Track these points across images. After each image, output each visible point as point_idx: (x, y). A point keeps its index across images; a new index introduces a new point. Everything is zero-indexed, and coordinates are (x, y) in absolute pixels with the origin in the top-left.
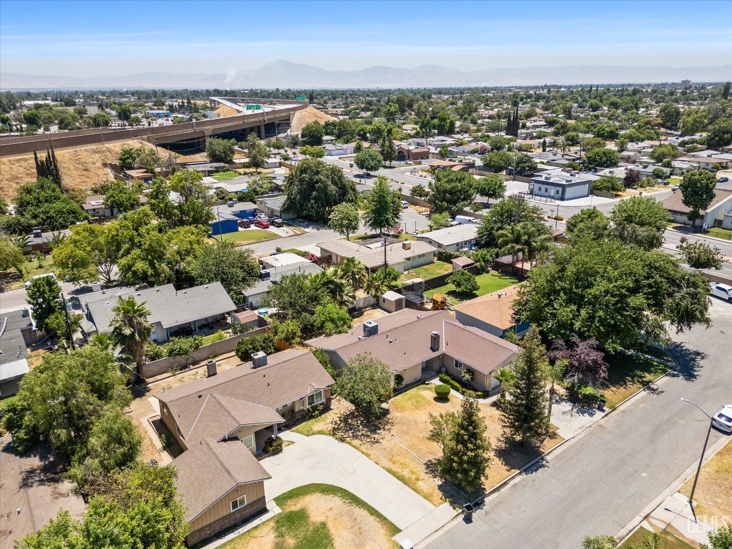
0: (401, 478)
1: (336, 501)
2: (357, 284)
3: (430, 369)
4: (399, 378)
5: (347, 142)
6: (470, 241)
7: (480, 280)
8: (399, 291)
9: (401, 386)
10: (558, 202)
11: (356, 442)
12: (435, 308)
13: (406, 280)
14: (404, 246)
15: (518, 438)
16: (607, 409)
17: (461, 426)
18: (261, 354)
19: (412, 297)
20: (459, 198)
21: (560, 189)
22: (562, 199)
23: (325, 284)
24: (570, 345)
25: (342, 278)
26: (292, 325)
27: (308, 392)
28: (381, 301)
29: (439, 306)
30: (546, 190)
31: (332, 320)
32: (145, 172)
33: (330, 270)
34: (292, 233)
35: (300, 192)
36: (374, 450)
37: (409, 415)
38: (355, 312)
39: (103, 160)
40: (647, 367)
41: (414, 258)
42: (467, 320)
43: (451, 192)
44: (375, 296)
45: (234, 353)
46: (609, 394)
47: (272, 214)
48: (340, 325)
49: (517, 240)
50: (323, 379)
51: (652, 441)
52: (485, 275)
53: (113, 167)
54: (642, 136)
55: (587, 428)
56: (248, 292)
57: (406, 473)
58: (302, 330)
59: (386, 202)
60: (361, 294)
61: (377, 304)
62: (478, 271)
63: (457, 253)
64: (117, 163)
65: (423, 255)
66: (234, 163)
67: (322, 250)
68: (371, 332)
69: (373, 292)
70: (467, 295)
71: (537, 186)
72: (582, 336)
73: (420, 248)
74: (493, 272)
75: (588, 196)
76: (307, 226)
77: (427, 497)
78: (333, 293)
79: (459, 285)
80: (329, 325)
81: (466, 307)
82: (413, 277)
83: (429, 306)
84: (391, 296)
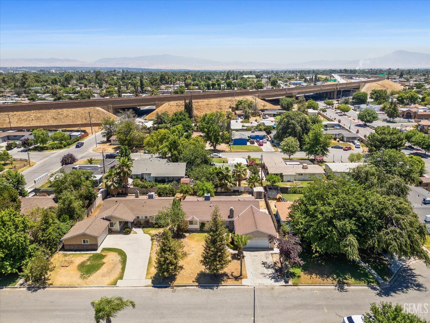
1: (118, 259)
2: (238, 178)
11: (156, 243)
16: (289, 283)
34: (270, 150)
38: (237, 193)
39: (231, 105)
51: (287, 308)
53: (233, 109)
55: (264, 286)
64: (234, 106)
68: (206, 198)
73: (313, 170)
77: (148, 274)
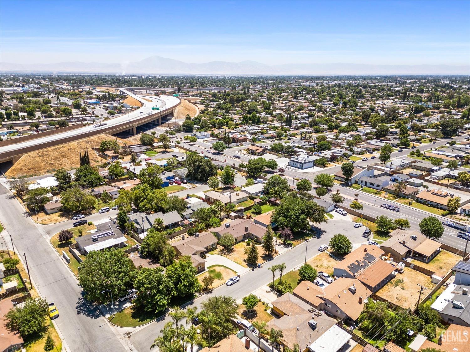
0: (237, 263)
1: (222, 268)
2: (221, 210)
3: (245, 237)
4: (236, 240)
5: (206, 131)
6: (261, 192)
7: (263, 207)
8: (235, 212)
9: (237, 242)
10: (300, 171)
11: (225, 256)
12: (247, 218)
13: (238, 208)
14: (237, 195)
15: (267, 253)
16: (293, 246)
17: (252, 249)
18: (197, 233)
19: (240, 214)
20: (258, 171)
21: (301, 164)
22: (302, 169)
23: (212, 211)
24: (283, 229)
25: (217, 209)
26: (202, 225)
27: (212, 243)
28: (229, 216)
29: (249, 218)
30: (296, 164)
31: (215, 223)
32: (114, 153)
33: (213, 206)
34: (191, 187)
35: (194, 170)
36: (230, 257)
37: (239, 249)
38: (222, 220)
39: (92, 146)
40: (308, 235)
41: (240, 199)
42: (256, 222)
43: (255, 169)
44: (228, 214)
45: (186, 233)
46: (294, 242)
47: (181, 178)
48: (218, 224)
49: (276, 193)
50: (215, 240)
51: (301, 254)
52: (265, 205)
53: (97, 150)
54: (348, 130)
55: (286, 251)
56: (184, 214)
57: (238, 262)
58: (206, 226)
59: (229, 175)
60: (222, 213)
61: (228, 217)
62: (263, 204)
63: (256, 197)
64: (99, 147)
65: (243, 198)
66: (154, 146)
67: (206, 196)
68: (227, 226)
69: (227, 213)
70: (259, 213)
71: (292, 162)
72: (287, 227)
73: (243, 195)
74: (268, 204)
75: (313, 167)
76: (197, 183)
77: (244, 266)
78: (214, 214)
79: (255, 210)
80: (214, 224)
81: (258, 218)
82: (240, 206)
83: (245, 217)
84: (233, 214)
